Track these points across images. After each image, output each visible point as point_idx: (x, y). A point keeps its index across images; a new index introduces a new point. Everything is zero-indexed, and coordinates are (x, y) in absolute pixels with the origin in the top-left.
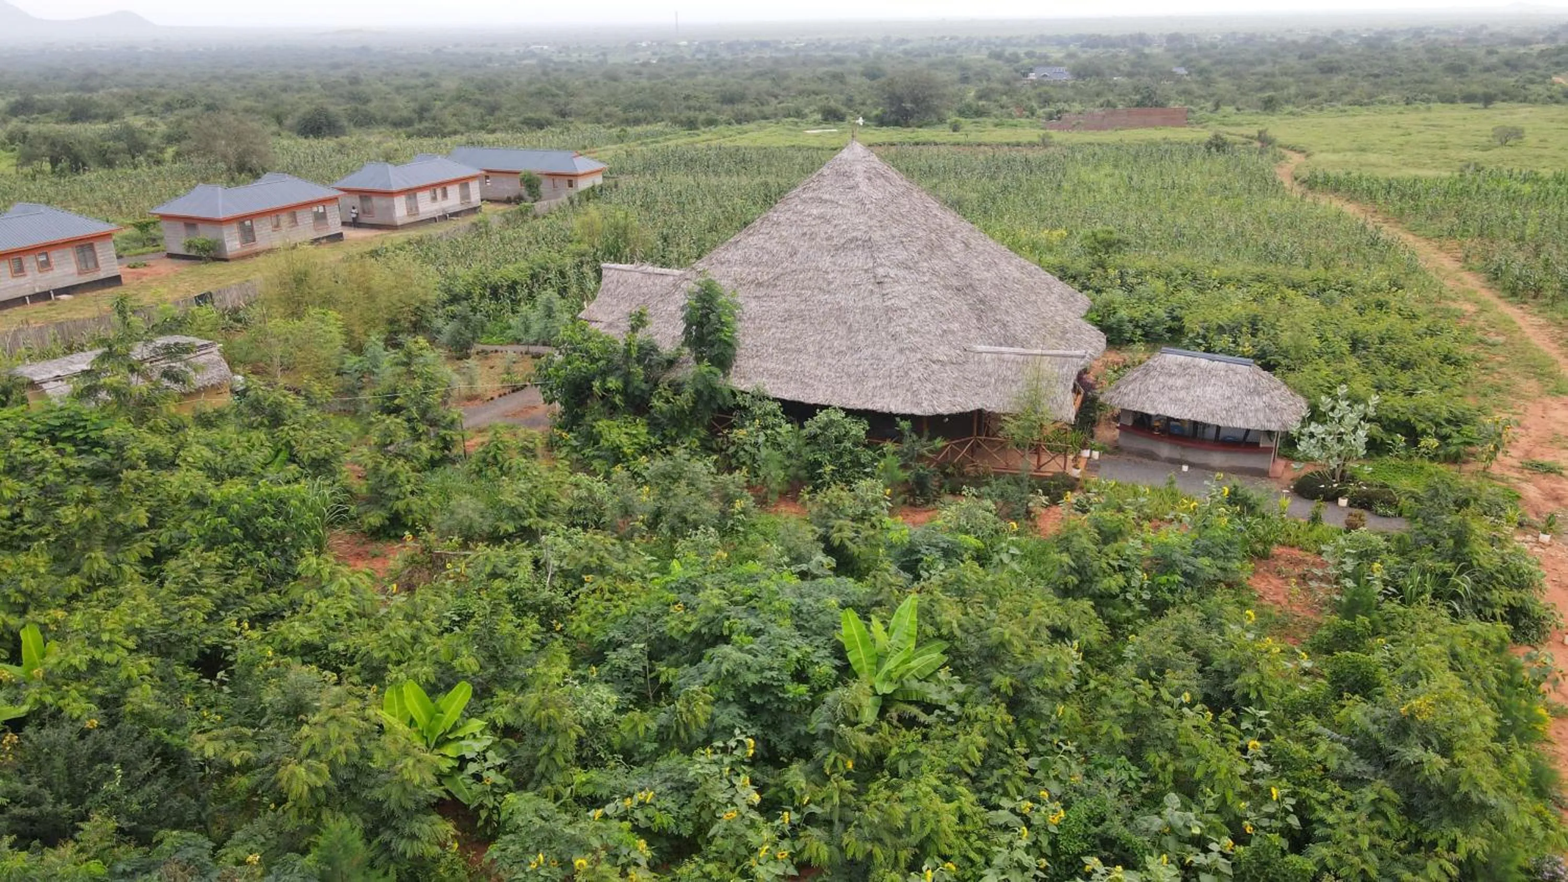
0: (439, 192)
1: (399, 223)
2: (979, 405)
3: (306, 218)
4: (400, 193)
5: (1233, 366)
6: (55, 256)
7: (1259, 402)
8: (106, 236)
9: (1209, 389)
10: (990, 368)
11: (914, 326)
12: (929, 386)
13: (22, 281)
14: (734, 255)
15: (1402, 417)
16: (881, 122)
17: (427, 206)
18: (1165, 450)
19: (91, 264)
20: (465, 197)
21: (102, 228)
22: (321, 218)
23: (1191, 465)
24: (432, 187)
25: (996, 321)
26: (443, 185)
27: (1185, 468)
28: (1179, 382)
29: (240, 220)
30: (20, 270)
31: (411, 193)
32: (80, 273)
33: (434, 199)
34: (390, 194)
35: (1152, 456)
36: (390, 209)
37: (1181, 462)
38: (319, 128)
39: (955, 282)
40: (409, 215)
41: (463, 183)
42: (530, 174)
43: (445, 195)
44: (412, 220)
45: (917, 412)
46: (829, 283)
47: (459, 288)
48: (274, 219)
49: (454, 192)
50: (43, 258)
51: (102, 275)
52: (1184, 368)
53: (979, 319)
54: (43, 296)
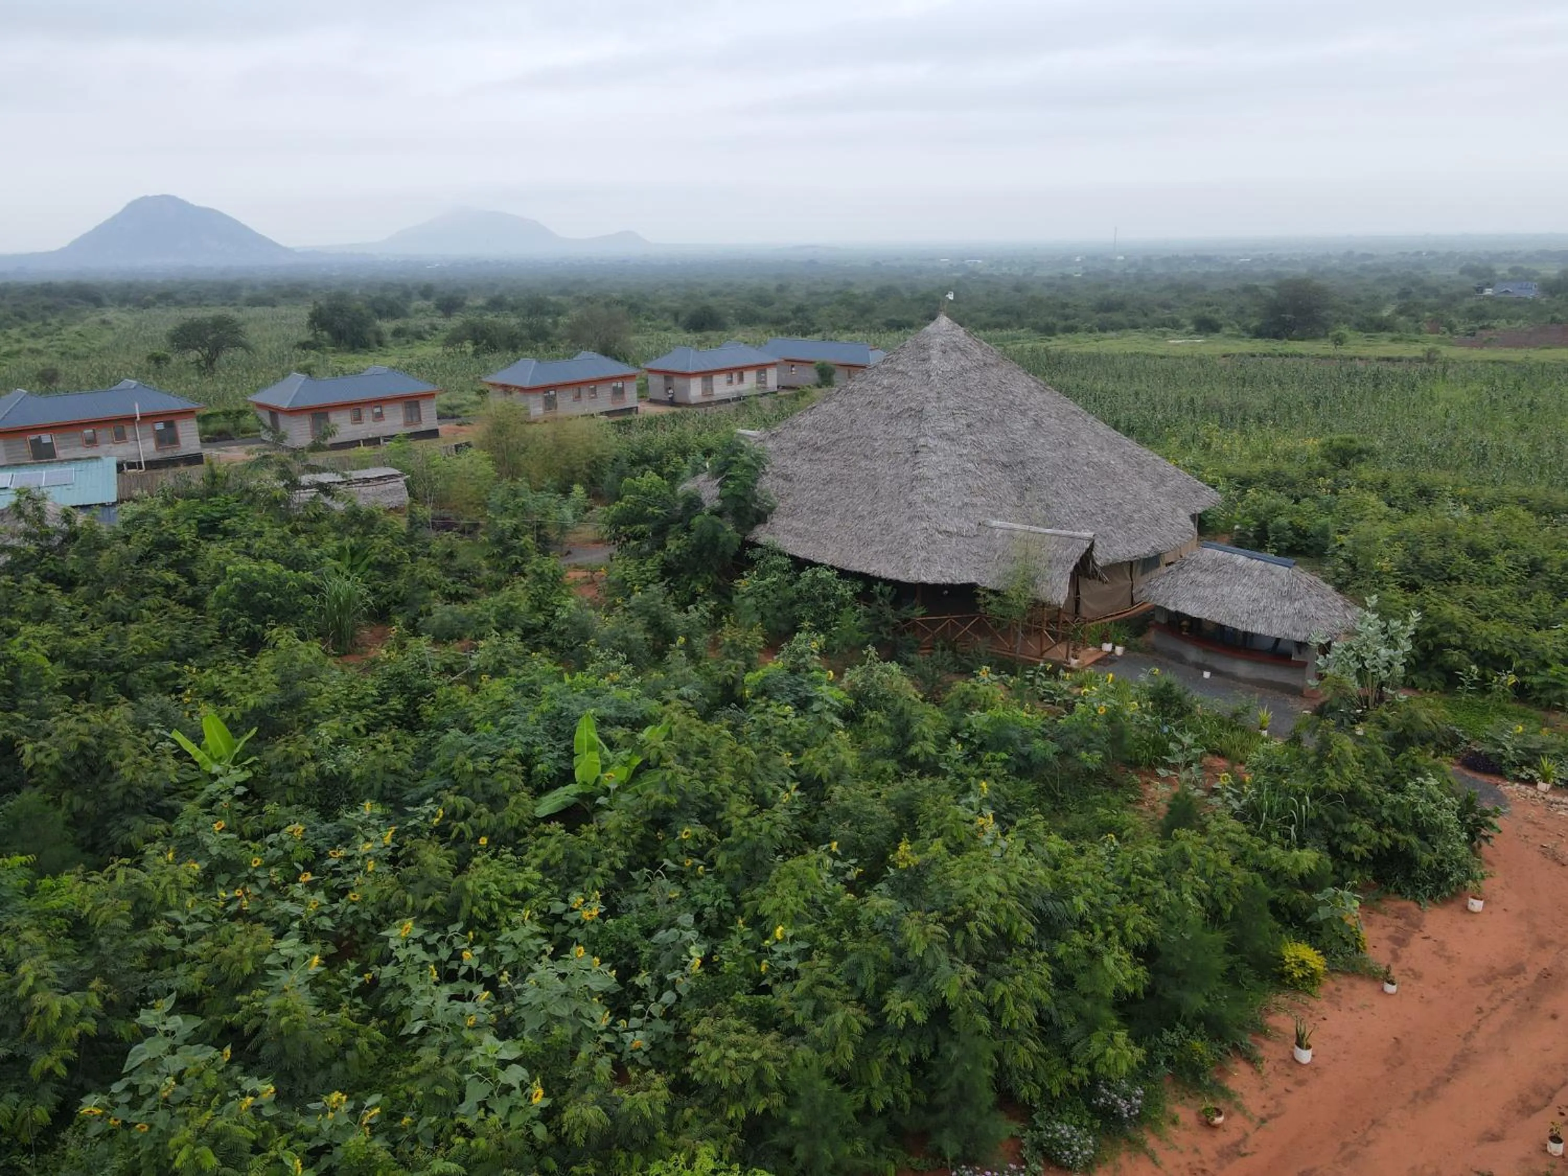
0: (735, 376)
1: (693, 402)
2: (973, 580)
3: (605, 392)
4: (696, 374)
5: (1270, 566)
6: (387, 410)
7: (1289, 608)
8: (431, 395)
9: (1238, 588)
10: (998, 543)
11: (934, 496)
12: (923, 554)
13: (359, 427)
14: (807, 420)
15: (1497, 651)
16: (1259, 334)
17: (722, 387)
18: (1193, 654)
19: (415, 418)
20: (761, 381)
21: (426, 388)
22: (618, 392)
23: (1214, 672)
24: (729, 371)
25: (1040, 500)
26: (741, 371)
27: (1207, 675)
28: (1209, 579)
29: (545, 389)
30: (358, 419)
31: (707, 375)
32: (407, 424)
33: (730, 382)
34: (687, 375)
35: (1179, 658)
36: (686, 389)
37: (1202, 667)
38: (703, 324)
39: (1004, 458)
40: (704, 395)
41: (761, 368)
42: (823, 364)
43: (741, 379)
44: (706, 399)
45: (902, 578)
46: (874, 451)
47: (651, 451)
48: (576, 391)
49: (750, 378)
50: (377, 410)
51: (423, 427)
52: (1218, 565)
53: (1021, 497)
54: (374, 442)
